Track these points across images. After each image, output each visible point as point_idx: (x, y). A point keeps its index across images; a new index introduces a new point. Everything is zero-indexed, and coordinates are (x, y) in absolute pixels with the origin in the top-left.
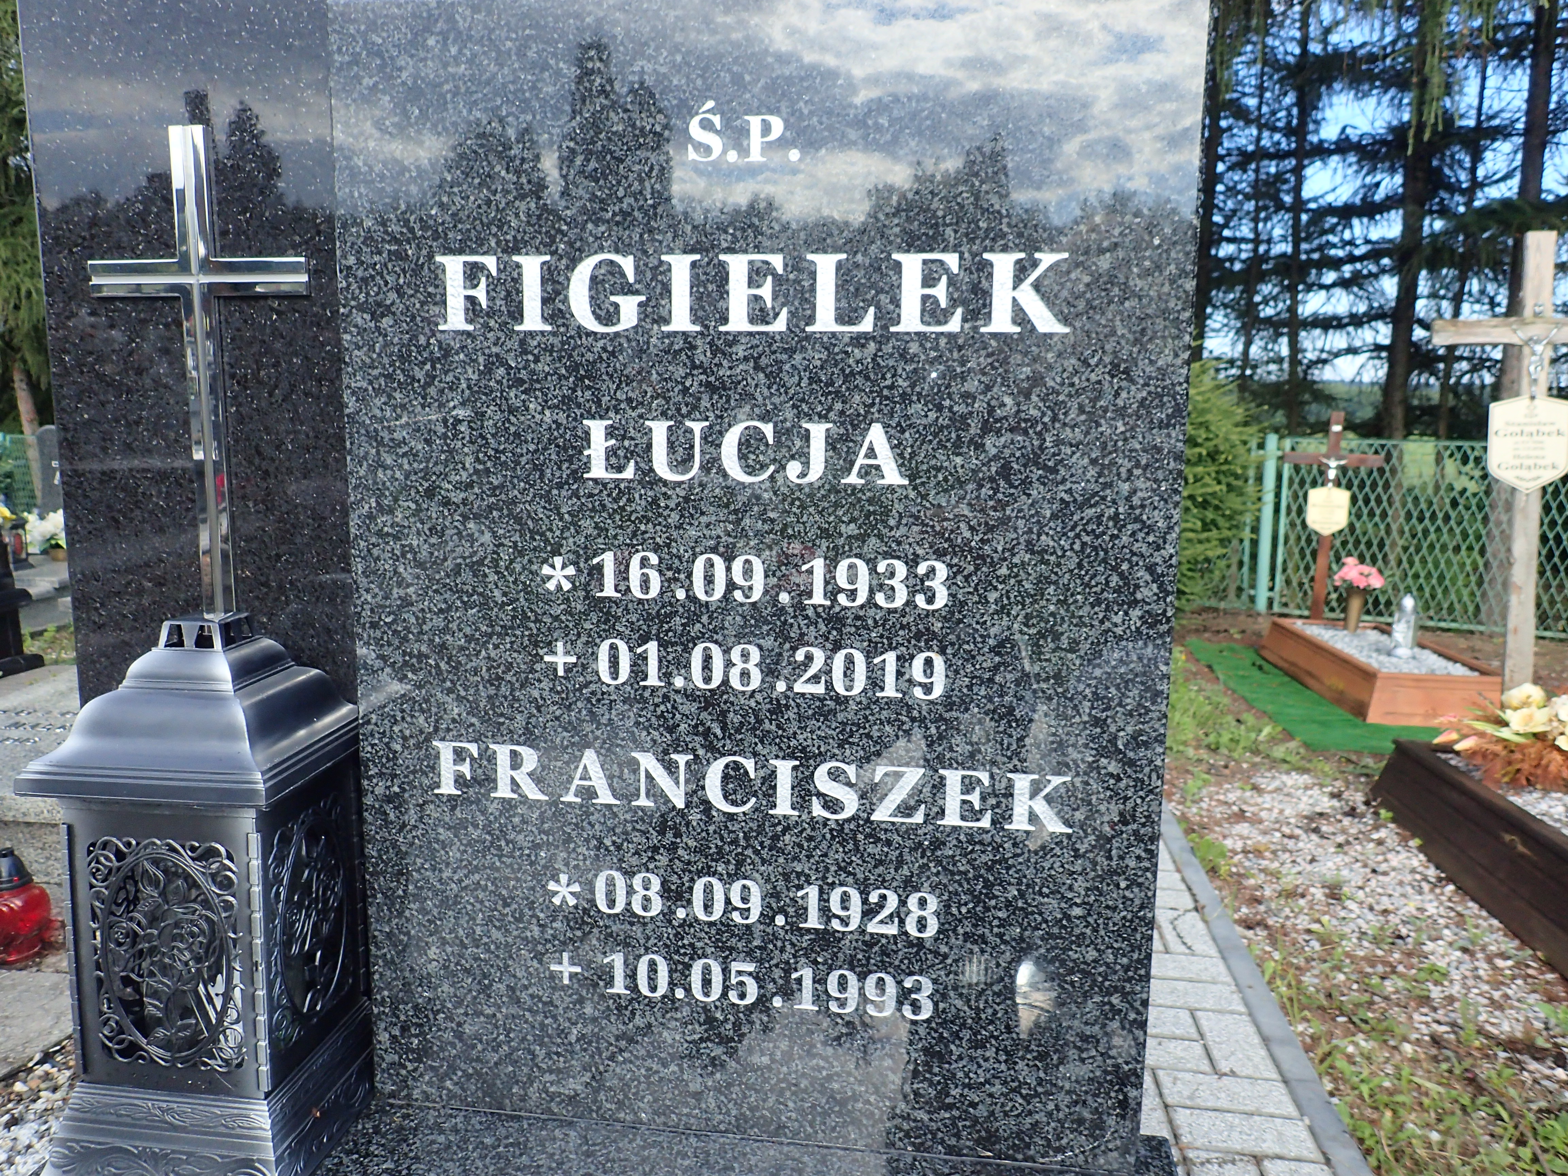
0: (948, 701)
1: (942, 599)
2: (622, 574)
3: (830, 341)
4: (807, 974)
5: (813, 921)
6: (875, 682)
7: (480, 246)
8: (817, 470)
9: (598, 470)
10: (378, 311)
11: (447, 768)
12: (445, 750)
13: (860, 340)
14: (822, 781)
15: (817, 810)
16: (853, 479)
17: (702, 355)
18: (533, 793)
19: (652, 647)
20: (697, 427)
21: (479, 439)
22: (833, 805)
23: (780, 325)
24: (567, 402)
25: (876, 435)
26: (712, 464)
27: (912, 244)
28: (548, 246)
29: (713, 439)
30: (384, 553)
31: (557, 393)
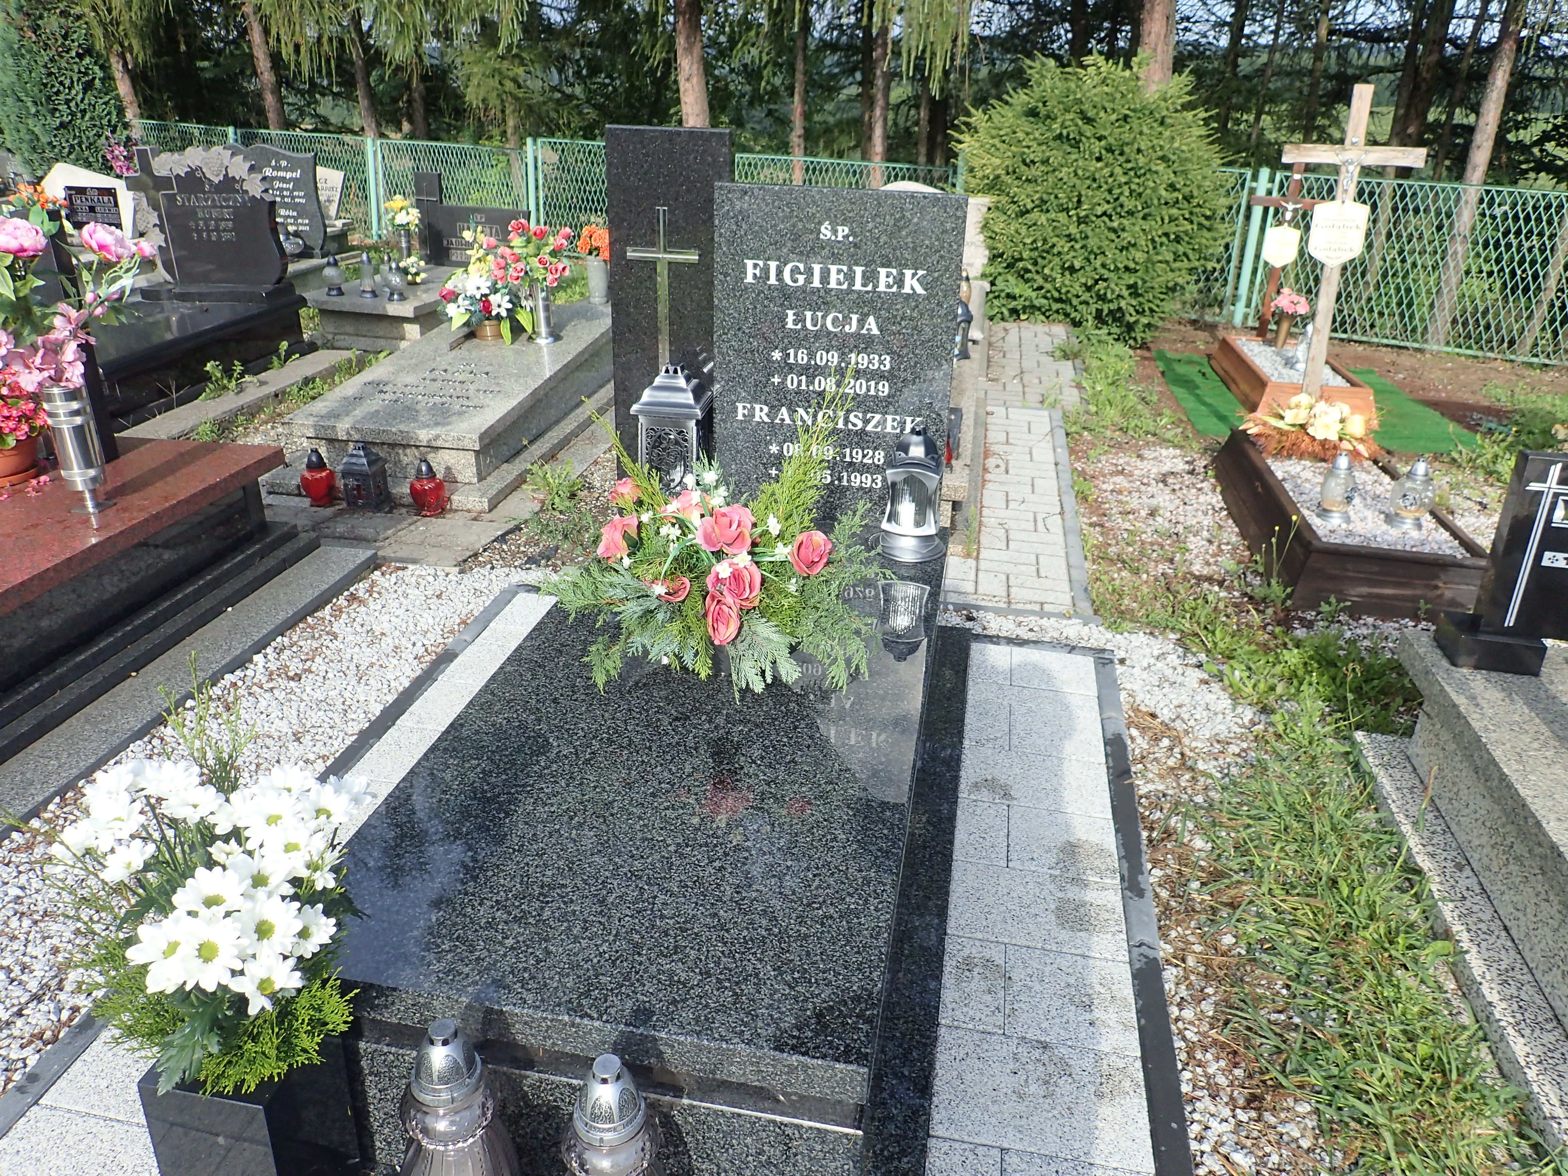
0: (889, 396)
1: (888, 367)
2: (796, 356)
3: (859, 292)
4: (845, 474)
5: (848, 459)
6: (868, 390)
7: (758, 258)
8: (854, 329)
9: (790, 325)
10: (726, 275)
11: (740, 411)
12: (740, 406)
13: (867, 292)
14: (852, 417)
15: (850, 426)
16: (864, 331)
17: (822, 293)
18: (766, 420)
19: (804, 378)
20: (820, 314)
21: (754, 315)
22: (854, 425)
23: (845, 287)
24: (782, 305)
25: (871, 319)
26: (824, 325)
27: (883, 266)
28: (779, 259)
29: (824, 317)
30: (724, 347)
31: (778, 302)
